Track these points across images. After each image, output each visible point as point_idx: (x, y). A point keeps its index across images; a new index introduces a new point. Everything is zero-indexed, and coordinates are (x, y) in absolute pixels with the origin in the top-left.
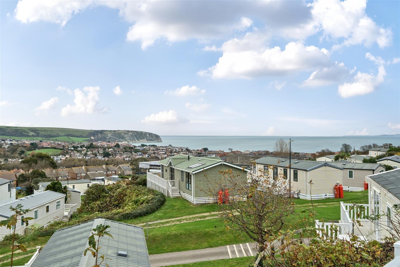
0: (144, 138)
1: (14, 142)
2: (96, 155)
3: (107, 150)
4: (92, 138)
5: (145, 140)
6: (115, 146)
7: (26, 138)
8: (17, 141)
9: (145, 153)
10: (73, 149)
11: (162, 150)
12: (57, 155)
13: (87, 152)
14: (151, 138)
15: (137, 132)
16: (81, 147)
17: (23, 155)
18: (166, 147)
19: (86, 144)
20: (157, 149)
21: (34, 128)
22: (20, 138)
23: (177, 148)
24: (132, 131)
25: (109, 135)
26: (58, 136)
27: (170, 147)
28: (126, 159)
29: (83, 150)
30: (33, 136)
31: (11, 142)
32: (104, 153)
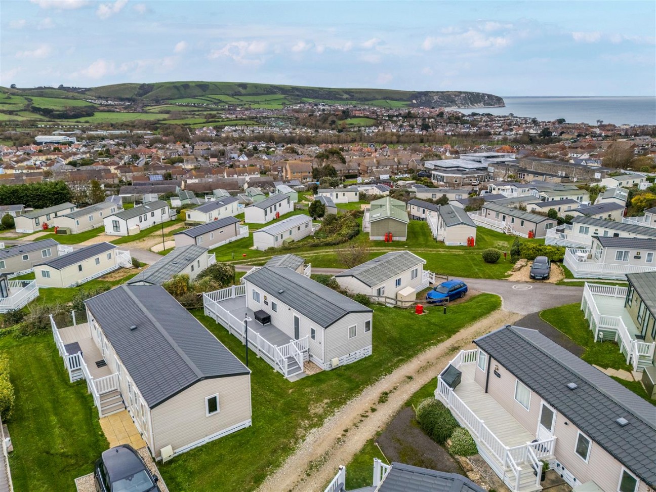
0: (480, 102)
1: (326, 107)
2: (413, 127)
3: (427, 120)
4: (414, 101)
5: (482, 104)
6: (438, 116)
7: (339, 102)
8: (330, 106)
9: (474, 126)
10: (387, 118)
11: (498, 121)
12: (369, 127)
13: (403, 123)
14: (490, 101)
15: (471, 93)
16: (397, 116)
17: (333, 126)
18: (505, 117)
19: (405, 111)
20: (492, 120)
21: (349, 89)
22: (333, 102)
23: (520, 118)
24: (465, 93)
25: (436, 98)
26: (375, 99)
27: (510, 118)
28: (448, 133)
29: (399, 121)
30: (347, 99)
31: (323, 107)
32: (423, 124)
